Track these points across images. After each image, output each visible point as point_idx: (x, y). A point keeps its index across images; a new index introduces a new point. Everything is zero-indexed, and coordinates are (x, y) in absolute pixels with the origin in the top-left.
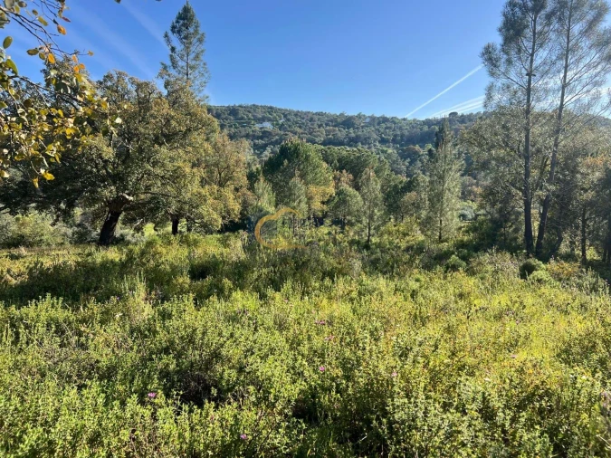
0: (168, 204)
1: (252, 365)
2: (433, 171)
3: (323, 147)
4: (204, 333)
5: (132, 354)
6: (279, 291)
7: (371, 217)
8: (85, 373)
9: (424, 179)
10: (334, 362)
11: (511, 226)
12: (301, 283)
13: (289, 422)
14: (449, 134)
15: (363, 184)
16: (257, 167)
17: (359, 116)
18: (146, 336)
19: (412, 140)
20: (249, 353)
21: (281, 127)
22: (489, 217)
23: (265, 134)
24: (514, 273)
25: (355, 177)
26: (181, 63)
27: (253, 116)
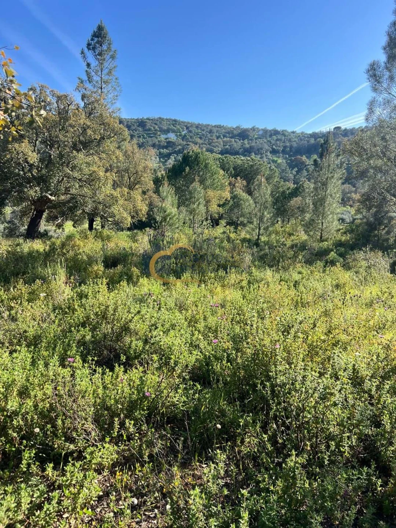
0: (85, 204)
1: (155, 337)
2: (317, 178)
3: (220, 156)
4: (115, 310)
5: (54, 326)
6: (180, 278)
7: (261, 219)
8: (15, 341)
9: (309, 186)
10: (225, 337)
11: (384, 229)
12: (199, 273)
13: (186, 384)
14: (333, 145)
15: (255, 189)
16: (161, 173)
17: (253, 129)
18: (66, 313)
19: (299, 151)
20: (153, 328)
21: (184, 138)
22: (365, 220)
23: (170, 144)
24: (385, 268)
25: (248, 183)
26: (96, 78)
27: (159, 128)
